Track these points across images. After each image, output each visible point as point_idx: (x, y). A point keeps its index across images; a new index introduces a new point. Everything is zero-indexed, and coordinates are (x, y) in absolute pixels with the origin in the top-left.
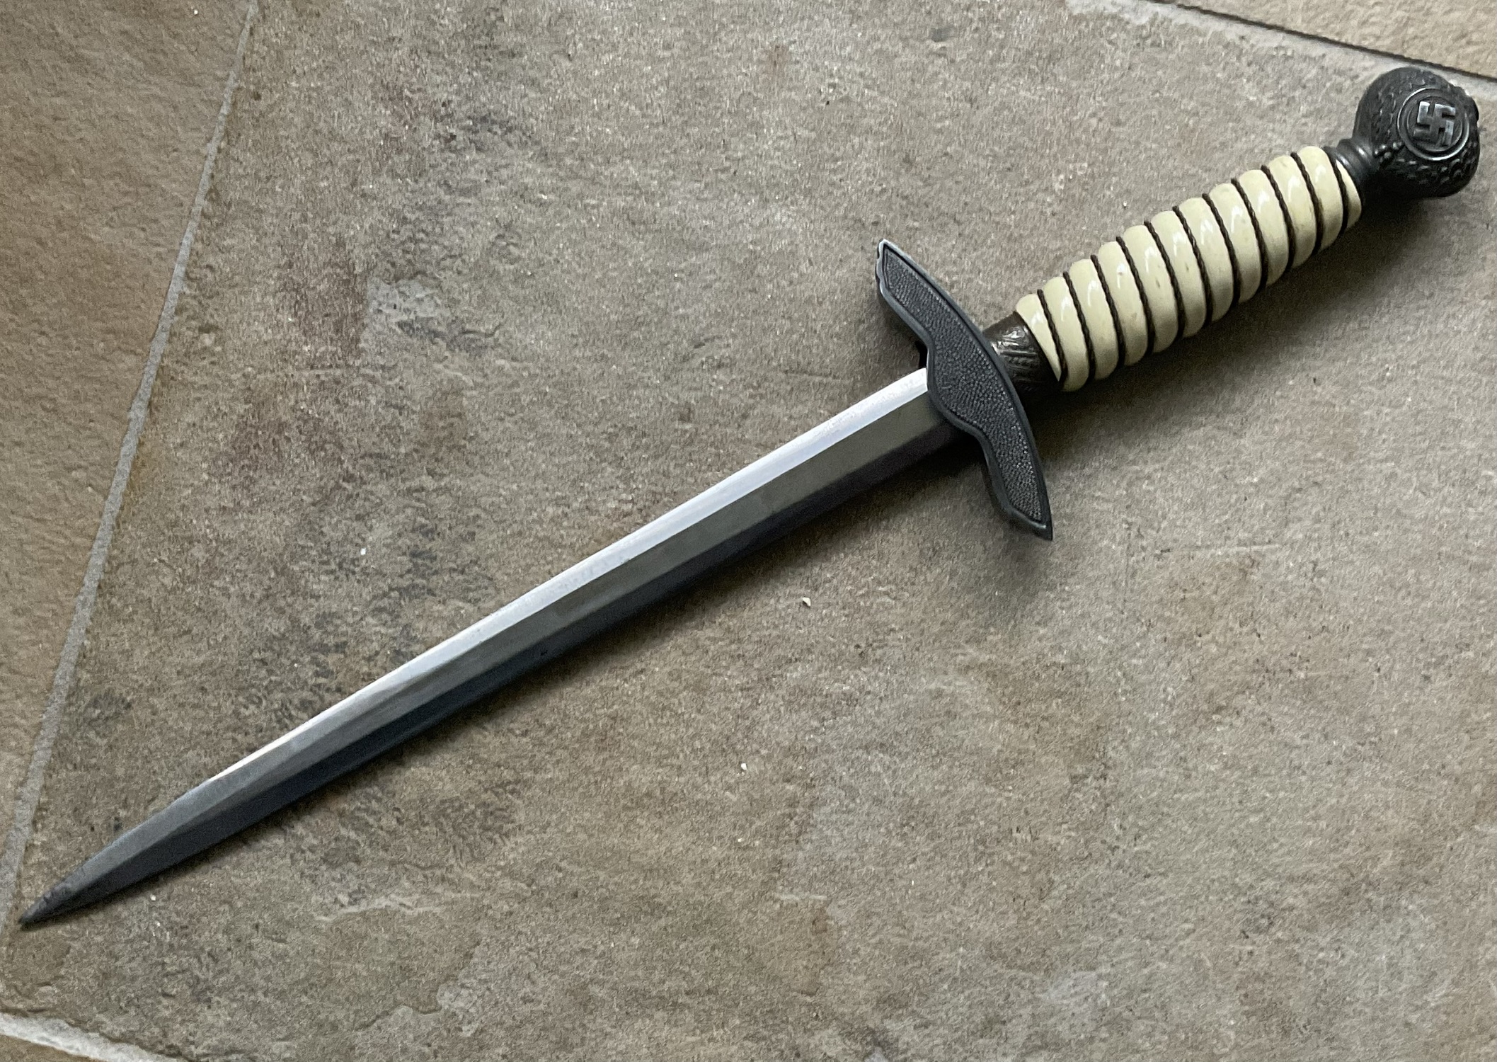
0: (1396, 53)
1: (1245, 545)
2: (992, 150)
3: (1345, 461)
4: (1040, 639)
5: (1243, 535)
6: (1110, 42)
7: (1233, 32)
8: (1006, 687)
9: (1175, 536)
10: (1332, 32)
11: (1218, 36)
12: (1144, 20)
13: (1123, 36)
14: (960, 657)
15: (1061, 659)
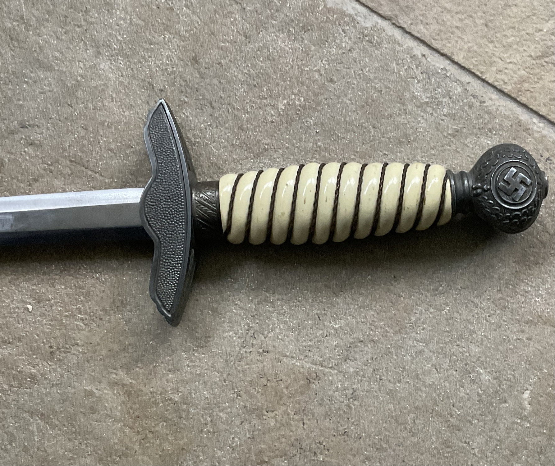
0: (513, 95)
1: (316, 365)
2: (249, 71)
3: (396, 333)
4: (167, 381)
5: (317, 358)
6: (343, 30)
7: (419, 50)
8: (135, 404)
9: (276, 344)
10: (478, 70)
11: (409, 50)
12: (369, 25)
13: (352, 30)
14: (114, 376)
15: (176, 398)
